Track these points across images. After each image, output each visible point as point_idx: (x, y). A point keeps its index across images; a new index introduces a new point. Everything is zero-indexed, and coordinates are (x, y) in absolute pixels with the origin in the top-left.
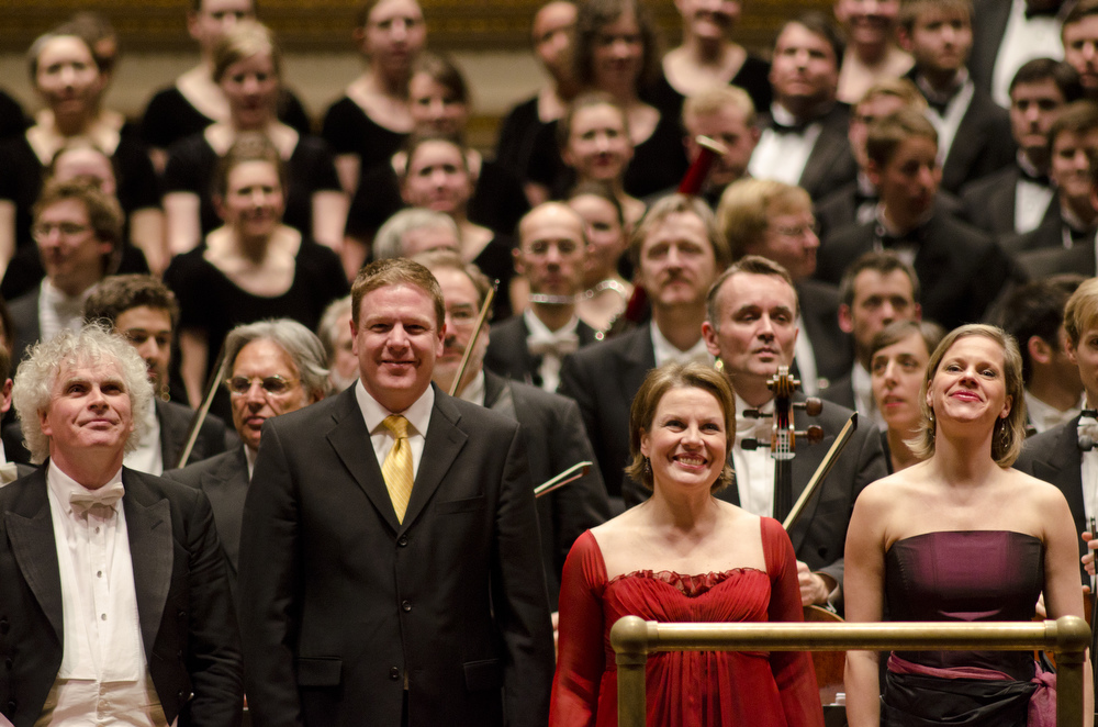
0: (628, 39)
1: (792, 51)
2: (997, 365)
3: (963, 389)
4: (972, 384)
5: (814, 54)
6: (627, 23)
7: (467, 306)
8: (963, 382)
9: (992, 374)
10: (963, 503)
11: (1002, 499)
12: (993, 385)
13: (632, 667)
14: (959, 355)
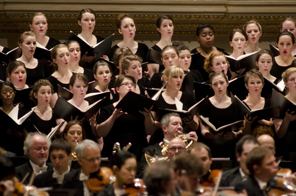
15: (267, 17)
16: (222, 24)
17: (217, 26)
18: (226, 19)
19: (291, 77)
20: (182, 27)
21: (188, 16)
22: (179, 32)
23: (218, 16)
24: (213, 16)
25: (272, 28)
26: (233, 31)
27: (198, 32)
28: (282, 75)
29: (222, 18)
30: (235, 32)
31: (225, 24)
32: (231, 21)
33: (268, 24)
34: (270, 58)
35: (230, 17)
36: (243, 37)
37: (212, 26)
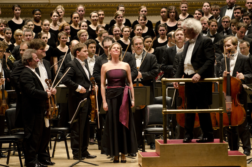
0: (173, 12)
1: (196, 14)
2: (119, 48)
3: (116, 51)
4: (117, 50)
5: (199, 14)
6: (173, 10)
7: (141, 43)
8: (116, 50)
9: (119, 49)
10: (115, 65)
11: (120, 65)
12: (119, 50)
13: (164, 84)
14: (115, 47)
15: (70, 5)
16: (47, 9)
17: (45, 10)
18: (49, 6)
19: (82, 35)
20: (27, 11)
21: (30, 5)
22: (26, 13)
23: (45, 5)
24: (43, 5)
25: (72, 10)
26: (52, 12)
27: (33, 13)
28: (78, 33)
29: (47, 6)
30: (54, 12)
31: (49, 9)
32: (51, 7)
33: (70, 9)
34: (86, 25)
35: (51, 5)
36: (58, 15)
37: (41, 10)
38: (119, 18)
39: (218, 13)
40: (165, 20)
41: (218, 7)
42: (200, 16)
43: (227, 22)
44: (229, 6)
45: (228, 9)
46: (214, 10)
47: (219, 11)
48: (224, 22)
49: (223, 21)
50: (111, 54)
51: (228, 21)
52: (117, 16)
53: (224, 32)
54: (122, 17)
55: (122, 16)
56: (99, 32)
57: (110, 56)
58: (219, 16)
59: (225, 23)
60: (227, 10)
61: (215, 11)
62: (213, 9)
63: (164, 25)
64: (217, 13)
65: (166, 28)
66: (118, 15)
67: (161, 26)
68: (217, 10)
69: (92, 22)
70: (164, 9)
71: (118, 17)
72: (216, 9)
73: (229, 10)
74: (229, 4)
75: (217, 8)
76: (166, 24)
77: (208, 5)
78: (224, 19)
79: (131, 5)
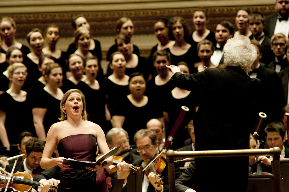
1: (219, 31)
12: (80, 103)
38: (83, 39)
39: (260, 28)
40: (164, 43)
41: (259, 17)
42: (225, 34)
43: (281, 44)
44: (281, 14)
45: (280, 20)
46: (252, 24)
47: (261, 25)
48: (276, 44)
49: (274, 42)
50: (65, 111)
51: (284, 42)
52: (79, 36)
53: (275, 64)
54: (88, 38)
55: (88, 36)
56: (44, 66)
57: (64, 114)
58: (263, 34)
59: (279, 47)
60: (278, 21)
61: (254, 26)
62: (250, 22)
63: (165, 53)
64: (257, 29)
65: (168, 58)
66: (80, 34)
67: (159, 54)
68: (258, 24)
69: (31, 49)
70: (160, 24)
71: (81, 37)
72: (256, 21)
73: (283, 22)
74: (282, 12)
75: (258, 20)
76: (168, 50)
77: (245, 13)
78: (275, 39)
79: (100, 16)
